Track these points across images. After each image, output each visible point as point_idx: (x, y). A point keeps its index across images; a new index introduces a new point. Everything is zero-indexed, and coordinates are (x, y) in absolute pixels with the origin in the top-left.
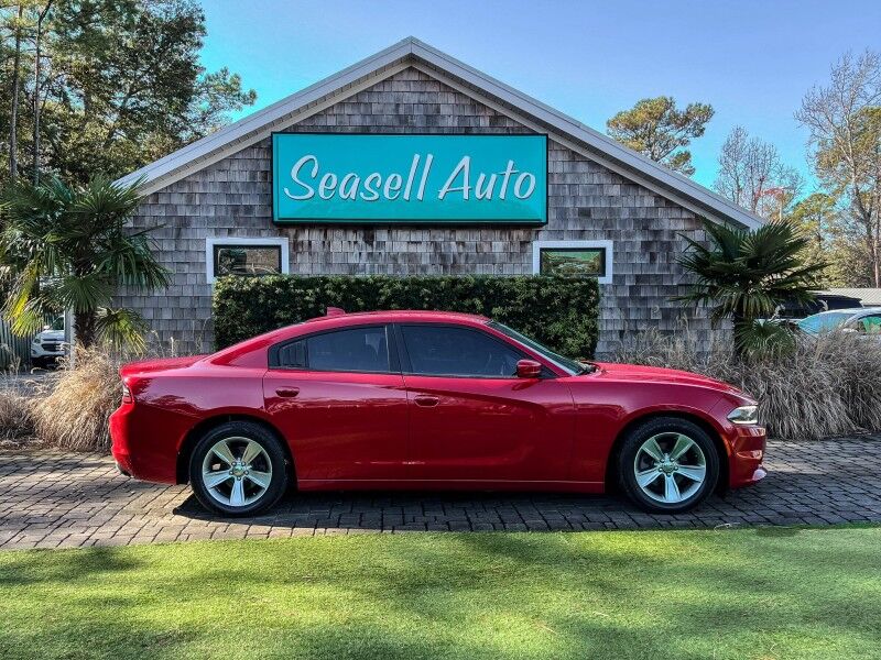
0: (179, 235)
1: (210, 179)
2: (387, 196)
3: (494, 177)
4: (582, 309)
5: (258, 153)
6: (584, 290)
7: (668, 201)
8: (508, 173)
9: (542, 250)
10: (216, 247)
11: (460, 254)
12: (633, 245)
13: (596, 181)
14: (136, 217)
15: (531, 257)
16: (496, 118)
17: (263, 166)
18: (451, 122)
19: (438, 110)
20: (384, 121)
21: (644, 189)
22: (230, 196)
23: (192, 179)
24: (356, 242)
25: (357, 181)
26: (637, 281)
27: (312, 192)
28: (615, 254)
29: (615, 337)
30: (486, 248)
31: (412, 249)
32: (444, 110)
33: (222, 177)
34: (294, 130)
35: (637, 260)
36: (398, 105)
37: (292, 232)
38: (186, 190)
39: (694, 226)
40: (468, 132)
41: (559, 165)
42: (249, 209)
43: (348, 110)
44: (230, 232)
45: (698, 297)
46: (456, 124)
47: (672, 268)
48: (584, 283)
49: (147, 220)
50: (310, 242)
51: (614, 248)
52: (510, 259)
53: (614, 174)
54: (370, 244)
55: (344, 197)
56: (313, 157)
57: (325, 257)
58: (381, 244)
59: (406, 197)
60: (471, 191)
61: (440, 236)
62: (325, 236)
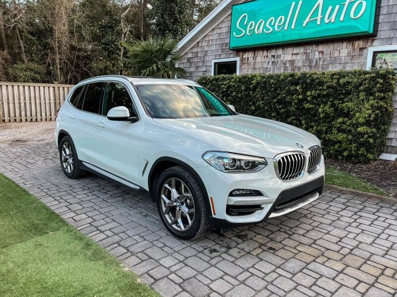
0: (204, 59)
1: (215, 32)
2: (276, 29)
3: (338, 7)
8: (347, 3)
9: (375, 52)
10: (215, 63)
11: (320, 59)
14: (192, 53)
15: (366, 58)
22: (221, 39)
23: (209, 34)
24: (267, 56)
25: (263, 23)
27: (244, 32)
30: (336, 54)
31: (294, 57)
37: (241, 54)
38: (207, 39)
44: (220, 55)
50: (248, 58)
52: (352, 60)
54: (273, 56)
55: (257, 33)
56: (246, 14)
57: (254, 65)
58: (279, 56)
59: (286, 28)
60: (322, 19)
61: (309, 49)
62: (254, 54)
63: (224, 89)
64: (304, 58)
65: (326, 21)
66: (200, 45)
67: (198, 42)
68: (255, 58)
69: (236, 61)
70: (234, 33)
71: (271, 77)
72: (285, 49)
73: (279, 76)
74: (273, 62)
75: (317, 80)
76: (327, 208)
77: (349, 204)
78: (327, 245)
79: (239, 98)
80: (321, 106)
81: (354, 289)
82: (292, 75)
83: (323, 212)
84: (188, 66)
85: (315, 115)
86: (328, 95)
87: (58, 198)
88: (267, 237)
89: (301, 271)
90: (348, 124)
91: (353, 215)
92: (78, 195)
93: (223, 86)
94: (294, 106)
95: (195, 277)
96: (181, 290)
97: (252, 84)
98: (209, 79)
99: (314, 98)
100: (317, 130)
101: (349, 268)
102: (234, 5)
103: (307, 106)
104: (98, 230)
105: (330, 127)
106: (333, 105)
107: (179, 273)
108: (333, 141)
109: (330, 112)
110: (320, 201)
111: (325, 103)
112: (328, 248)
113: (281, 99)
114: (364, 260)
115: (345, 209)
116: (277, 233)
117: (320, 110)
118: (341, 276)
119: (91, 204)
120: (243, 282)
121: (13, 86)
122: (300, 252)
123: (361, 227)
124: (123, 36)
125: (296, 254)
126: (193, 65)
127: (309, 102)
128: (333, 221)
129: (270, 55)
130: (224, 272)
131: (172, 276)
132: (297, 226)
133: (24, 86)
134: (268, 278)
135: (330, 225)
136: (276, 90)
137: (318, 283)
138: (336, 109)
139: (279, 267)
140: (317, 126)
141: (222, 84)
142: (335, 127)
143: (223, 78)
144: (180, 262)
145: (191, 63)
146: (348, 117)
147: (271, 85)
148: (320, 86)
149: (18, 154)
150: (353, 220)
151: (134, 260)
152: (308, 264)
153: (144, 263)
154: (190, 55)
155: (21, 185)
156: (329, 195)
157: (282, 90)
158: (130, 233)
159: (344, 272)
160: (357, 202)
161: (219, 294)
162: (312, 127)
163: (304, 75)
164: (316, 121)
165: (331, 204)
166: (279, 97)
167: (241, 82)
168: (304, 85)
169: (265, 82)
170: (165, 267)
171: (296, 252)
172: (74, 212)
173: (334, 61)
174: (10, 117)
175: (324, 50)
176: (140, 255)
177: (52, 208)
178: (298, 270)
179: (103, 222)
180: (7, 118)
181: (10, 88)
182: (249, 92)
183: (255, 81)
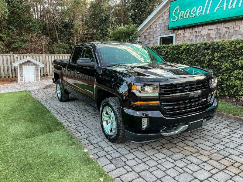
0: (154, 36)
1: (160, 19)
2: (197, 15)
10: (160, 38)
11: (226, 32)
14: (147, 32)
22: (164, 23)
23: (157, 20)
24: (192, 32)
25: (189, 11)
27: (177, 18)
31: (209, 32)
33: (163, 18)
37: (176, 31)
38: (155, 23)
44: (163, 33)
50: (180, 34)
54: (196, 32)
55: (185, 18)
56: (178, 7)
57: (184, 38)
58: (200, 32)
59: (203, 14)
60: (227, 6)
61: (219, 26)
62: (184, 31)
63: (164, 54)
64: (216, 32)
65: (230, 7)
66: (151, 28)
67: (151, 26)
68: (184, 33)
69: (173, 36)
70: (171, 19)
71: (193, 45)
72: (204, 27)
73: (197, 45)
74: (196, 36)
75: (221, 46)
76: (214, 127)
77: (231, 125)
78: (204, 147)
79: (173, 59)
80: (224, 63)
81: (209, 171)
82: (206, 44)
83: (210, 129)
84: (145, 40)
85: (220, 69)
86: (229, 56)
87: (63, 115)
88: (168, 140)
89: (180, 160)
90: (242, 74)
91: (230, 132)
92: (74, 114)
93: (163, 52)
94: (206, 63)
95: (119, 157)
96: (110, 162)
97: (181, 50)
98: (155, 48)
99: (220, 58)
100: (222, 79)
101: (211, 160)
102: (172, 2)
103: (214, 63)
104: (78, 131)
105: (230, 77)
106: (232, 62)
107: (112, 155)
108: (232, 86)
109: (229, 67)
110: (211, 123)
111: (226, 61)
112: (203, 149)
113: (198, 59)
114: (224, 157)
115: (227, 128)
116: (175, 139)
117: (223, 66)
118: (204, 164)
119: (79, 119)
120: (144, 162)
121: (51, 56)
122: (185, 150)
123: (232, 139)
124: (111, 24)
125: (182, 151)
126: (147, 40)
127: (216, 60)
128: (215, 134)
129: (194, 31)
130: (136, 156)
131: (108, 156)
132: (189, 136)
133: (57, 56)
134: (160, 162)
135: (212, 136)
136: (195, 53)
137: (188, 166)
138: (234, 65)
139: (168, 156)
140: (221, 76)
141: (163, 51)
142: (233, 76)
143: (164, 47)
144: (115, 149)
145: (146, 39)
146: (241, 70)
147: (192, 50)
148: (223, 50)
149: (50, 92)
150: (229, 134)
151: (91, 147)
152: (186, 156)
153: (96, 149)
154: (146, 34)
155: (48, 108)
156: (220, 119)
157: (199, 53)
158: (93, 134)
159: (207, 162)
160: (237, 124)
161: (129, 166)
162: (218, 76)
163: (213, 43)
164: (220, 73)
165: (219, 124)
166: (197, 58)
167: (174, 49)
168: (213, 50)
169: (188, 49)
170: (106, 151)
171: (182, 149)
172: (69, 122)
173: (236, 33)
174: (50, 73)
175: (229, 26)
176: (95, 145)
177: (59, 120)
178: (179, 159)
179: (82, 128)
180: (48, 74)
181: (50, 57)
182: (178, 55)
183: (182, 48)
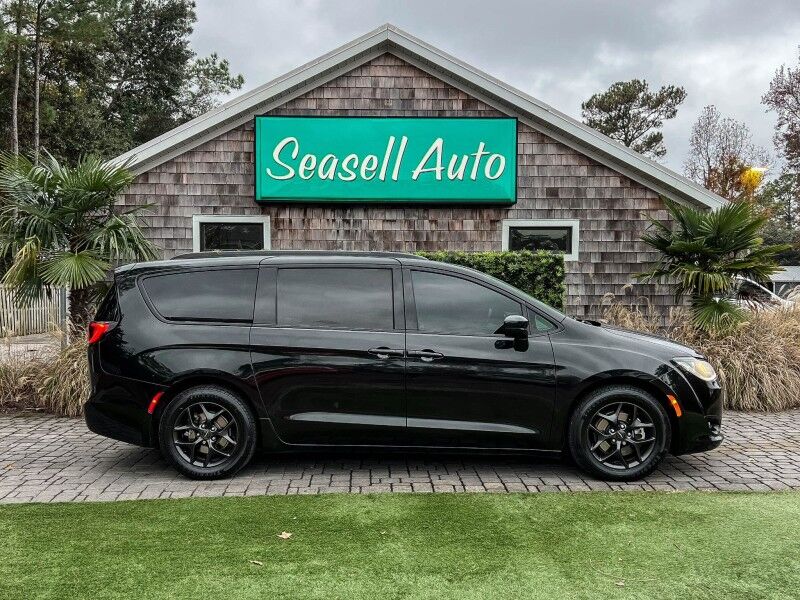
0: (168, 212)
1: (197, 158)
2: (364, 176)
3: (466, 158)
4: (548, 284)
5: (242, 134)
6: (551, 268)
7: (633, 182)
8: (479, 155)
9: (511, 228)
10: (202, 224)
11: (433, 232)
12: (599, 223)
13: (564, 162)
14: (127, 196)
15: (500, 236)
16: (469, 102)
17: (247, 147)
18: (425, 106)
19: (413, 94)
20: (361, 104)
21: (610, 169)
22: (216, 175)
23: (180, 160)
24: (334, 220)
25: (335, 161)
26: (602, 259)
27: (292, 172)
28: (581, 232)
29: (580, 312)
30: (457, 227)
32: (419, 94)
33: (208, 158)
34: (276, 113)
35: (602, 238)
36: (375, 89)
37: (274, 211)
38: (174, 170)
39: (658, 206)
40: (441, 115)
41: (529, 146)
42: (233, 188)
43: (327, 94)
44: (215, 209)
45: (660, 273)
46: (430, 108)
47: (636, 245)
48: (551, 261)
49: (138, 198)
50: (290, 221)
51: (581, 227)
52: (481, 237)
53: (581, 156)
54: (348, 222)
55: (324, 177)
56: (294, 139)
57: (305, 234)
58: (357, 222)
59: (382, 177)
60: (444, 172)
61: (414, 215)
62: (305, 214)
64: (405, 228)
65: (451, 177)
66: (151, 181)
67: (146, 174)
68: (306, 220)
69: (262, 224)
70: (269, 171)
72: (370, 212)
74: (347, 232)
129: (339, 219)
